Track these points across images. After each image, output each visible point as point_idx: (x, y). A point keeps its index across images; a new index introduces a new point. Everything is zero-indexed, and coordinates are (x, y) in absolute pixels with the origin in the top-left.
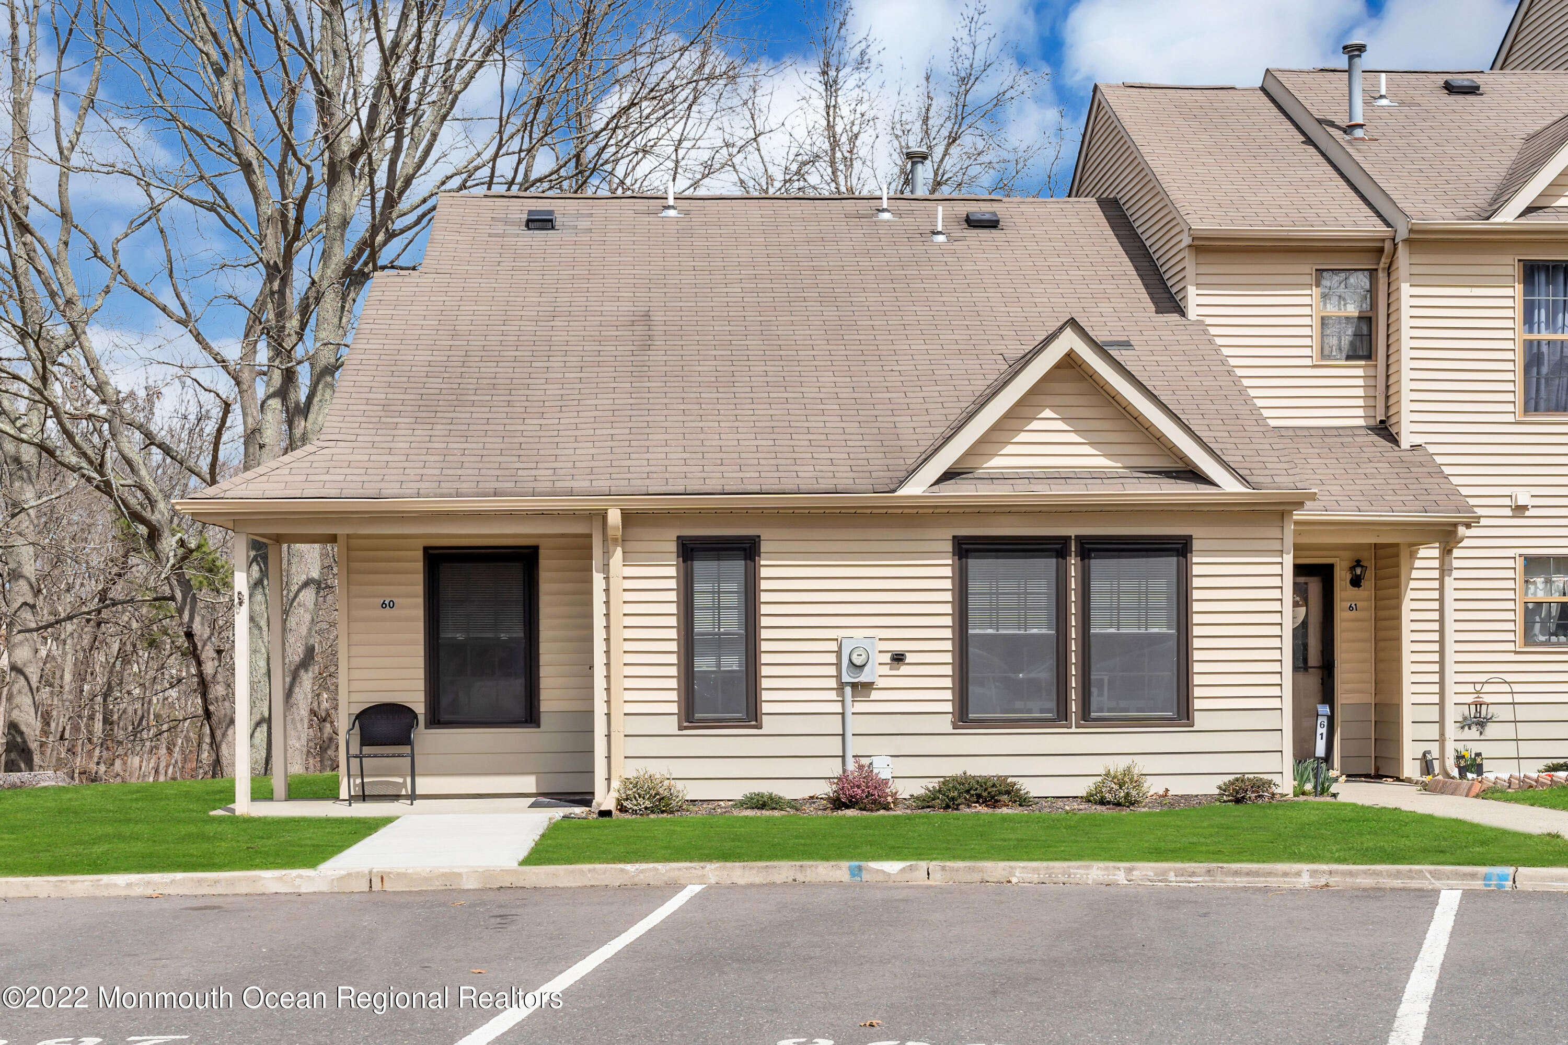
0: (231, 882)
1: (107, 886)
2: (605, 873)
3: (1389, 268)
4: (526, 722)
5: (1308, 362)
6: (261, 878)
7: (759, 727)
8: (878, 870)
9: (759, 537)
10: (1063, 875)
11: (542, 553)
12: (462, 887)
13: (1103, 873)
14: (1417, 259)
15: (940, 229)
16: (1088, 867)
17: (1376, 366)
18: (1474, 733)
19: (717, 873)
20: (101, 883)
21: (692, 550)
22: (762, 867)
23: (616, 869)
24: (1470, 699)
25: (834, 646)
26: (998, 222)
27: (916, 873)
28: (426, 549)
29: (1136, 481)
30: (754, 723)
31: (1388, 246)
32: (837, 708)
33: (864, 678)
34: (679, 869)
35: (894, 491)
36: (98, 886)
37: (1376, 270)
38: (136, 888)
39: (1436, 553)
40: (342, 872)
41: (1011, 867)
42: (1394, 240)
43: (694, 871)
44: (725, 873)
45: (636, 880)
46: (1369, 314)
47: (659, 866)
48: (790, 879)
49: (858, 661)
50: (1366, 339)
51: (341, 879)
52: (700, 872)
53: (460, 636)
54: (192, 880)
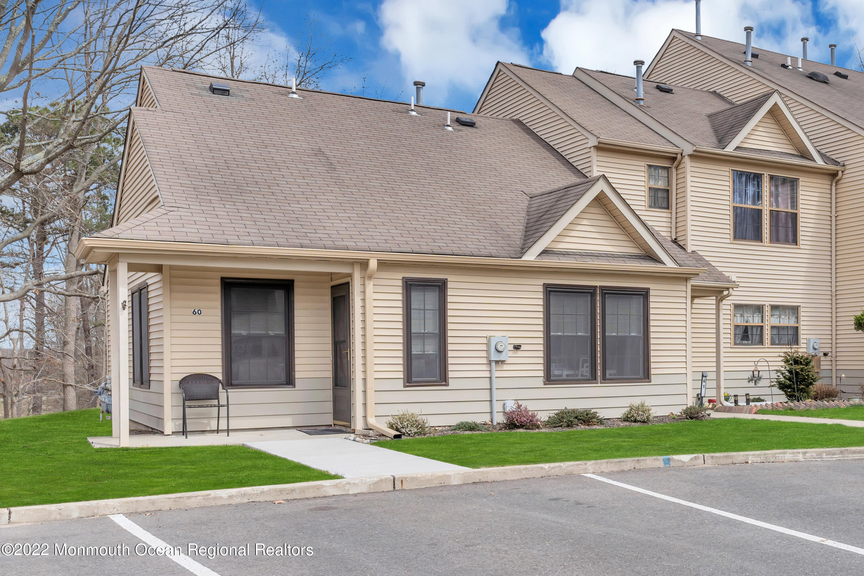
0: (303, 490)
1: (214, 498)
2: (532, 470)
3: (677, 167)
4: (287, 384)
5: (644, 208)
6: (322, 486)
7: (447, 385)
8: (678, 460)
9: (447, 279)
10: (773, 458)
11: (296, 284)
12: (451, 484)
13: (792, 455)
14: (694, 164)
15: (449, 124)
16: (784, 453)
17: (671, 213)
18: (752, 384)
19: (593, 467)
20: (210, 497)
21: (410, 285)
22: (617, 462)
23: (539, 467)
24: (753, 369)
25: (485, 341)
26: (474, 124)
27: (698, 461)
28: (223, 279)
29: (627, 259)
30: (444, 383)
31: (679, 156)
32: (487, 374)
33: (502, 358)
34: (573, 466)
35: (521, 258)
36: (208, 499)
37: (671, 167)
38: (236, 499)
39: (714, 302)
40: (376, 479)
41: (747, 455)
42: (682, 154)
43: (581, 466)
44: (597, 466)
45: (550, 473)
46: (667, 188)
47: (562, 464)
48: (632, 468)
49: (500, 349)
50: (666, 199)
51: (376, 483)
52: (584, 467)
53: (244, 333)
54: (275, 490)
